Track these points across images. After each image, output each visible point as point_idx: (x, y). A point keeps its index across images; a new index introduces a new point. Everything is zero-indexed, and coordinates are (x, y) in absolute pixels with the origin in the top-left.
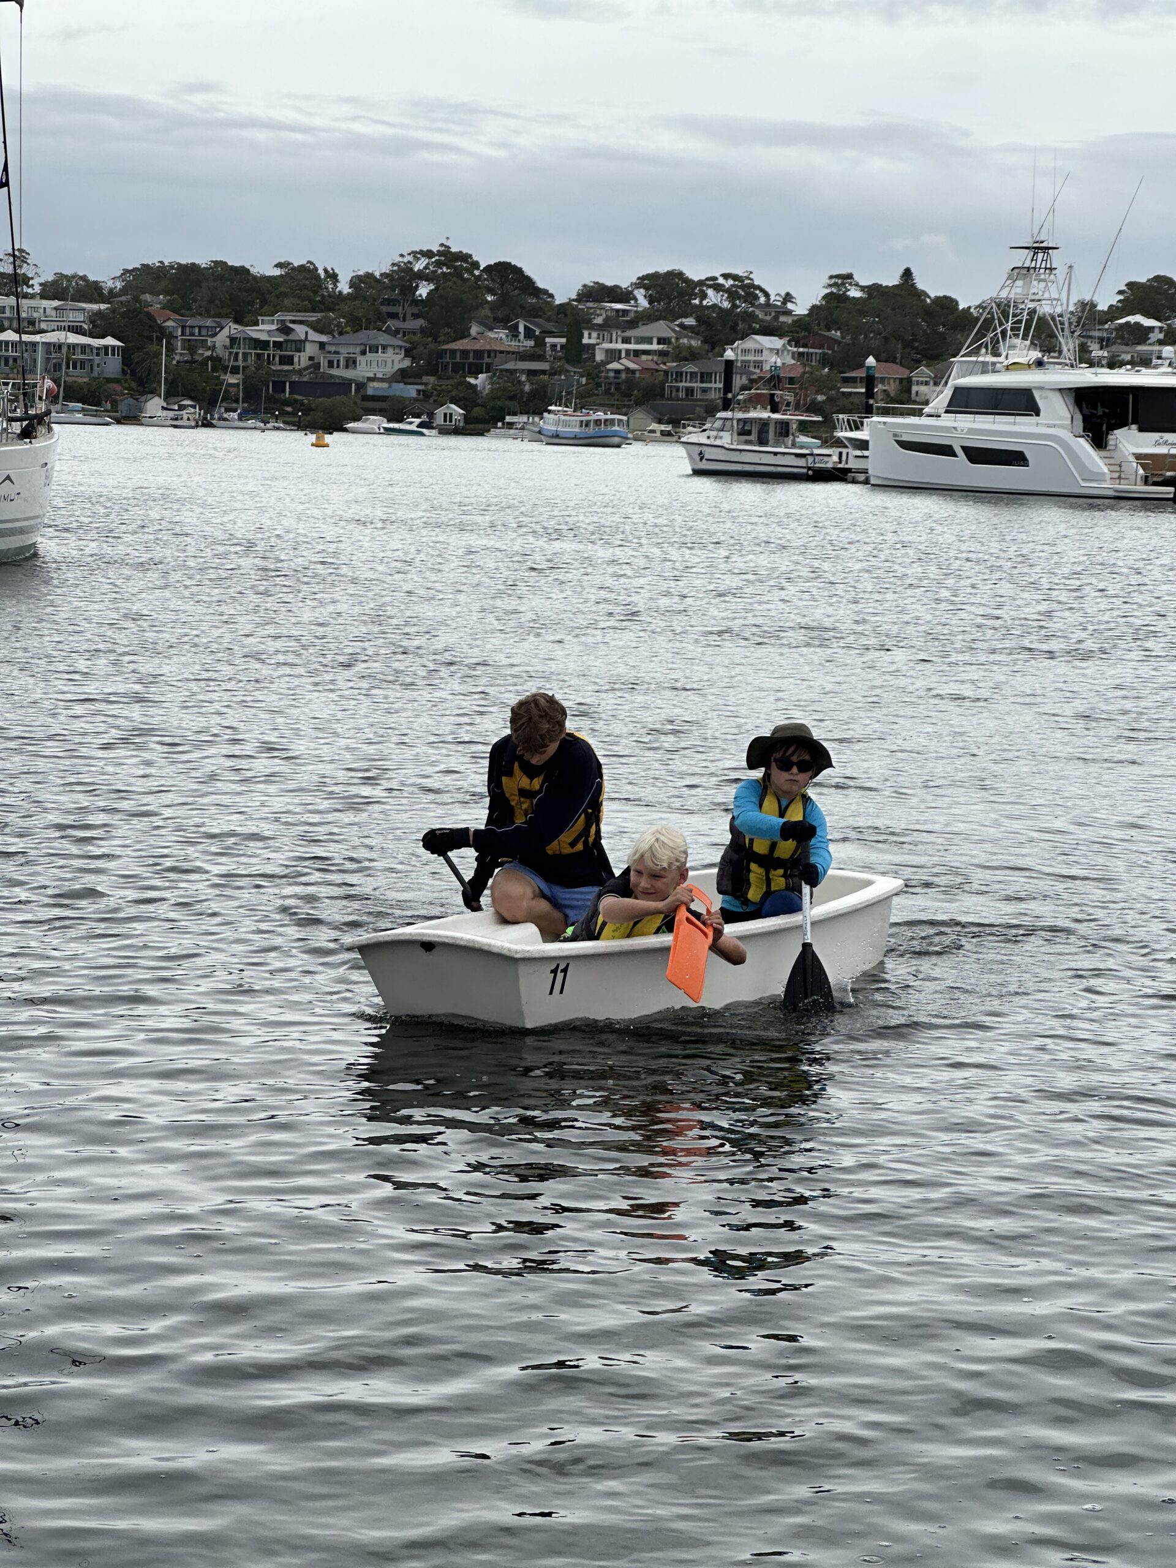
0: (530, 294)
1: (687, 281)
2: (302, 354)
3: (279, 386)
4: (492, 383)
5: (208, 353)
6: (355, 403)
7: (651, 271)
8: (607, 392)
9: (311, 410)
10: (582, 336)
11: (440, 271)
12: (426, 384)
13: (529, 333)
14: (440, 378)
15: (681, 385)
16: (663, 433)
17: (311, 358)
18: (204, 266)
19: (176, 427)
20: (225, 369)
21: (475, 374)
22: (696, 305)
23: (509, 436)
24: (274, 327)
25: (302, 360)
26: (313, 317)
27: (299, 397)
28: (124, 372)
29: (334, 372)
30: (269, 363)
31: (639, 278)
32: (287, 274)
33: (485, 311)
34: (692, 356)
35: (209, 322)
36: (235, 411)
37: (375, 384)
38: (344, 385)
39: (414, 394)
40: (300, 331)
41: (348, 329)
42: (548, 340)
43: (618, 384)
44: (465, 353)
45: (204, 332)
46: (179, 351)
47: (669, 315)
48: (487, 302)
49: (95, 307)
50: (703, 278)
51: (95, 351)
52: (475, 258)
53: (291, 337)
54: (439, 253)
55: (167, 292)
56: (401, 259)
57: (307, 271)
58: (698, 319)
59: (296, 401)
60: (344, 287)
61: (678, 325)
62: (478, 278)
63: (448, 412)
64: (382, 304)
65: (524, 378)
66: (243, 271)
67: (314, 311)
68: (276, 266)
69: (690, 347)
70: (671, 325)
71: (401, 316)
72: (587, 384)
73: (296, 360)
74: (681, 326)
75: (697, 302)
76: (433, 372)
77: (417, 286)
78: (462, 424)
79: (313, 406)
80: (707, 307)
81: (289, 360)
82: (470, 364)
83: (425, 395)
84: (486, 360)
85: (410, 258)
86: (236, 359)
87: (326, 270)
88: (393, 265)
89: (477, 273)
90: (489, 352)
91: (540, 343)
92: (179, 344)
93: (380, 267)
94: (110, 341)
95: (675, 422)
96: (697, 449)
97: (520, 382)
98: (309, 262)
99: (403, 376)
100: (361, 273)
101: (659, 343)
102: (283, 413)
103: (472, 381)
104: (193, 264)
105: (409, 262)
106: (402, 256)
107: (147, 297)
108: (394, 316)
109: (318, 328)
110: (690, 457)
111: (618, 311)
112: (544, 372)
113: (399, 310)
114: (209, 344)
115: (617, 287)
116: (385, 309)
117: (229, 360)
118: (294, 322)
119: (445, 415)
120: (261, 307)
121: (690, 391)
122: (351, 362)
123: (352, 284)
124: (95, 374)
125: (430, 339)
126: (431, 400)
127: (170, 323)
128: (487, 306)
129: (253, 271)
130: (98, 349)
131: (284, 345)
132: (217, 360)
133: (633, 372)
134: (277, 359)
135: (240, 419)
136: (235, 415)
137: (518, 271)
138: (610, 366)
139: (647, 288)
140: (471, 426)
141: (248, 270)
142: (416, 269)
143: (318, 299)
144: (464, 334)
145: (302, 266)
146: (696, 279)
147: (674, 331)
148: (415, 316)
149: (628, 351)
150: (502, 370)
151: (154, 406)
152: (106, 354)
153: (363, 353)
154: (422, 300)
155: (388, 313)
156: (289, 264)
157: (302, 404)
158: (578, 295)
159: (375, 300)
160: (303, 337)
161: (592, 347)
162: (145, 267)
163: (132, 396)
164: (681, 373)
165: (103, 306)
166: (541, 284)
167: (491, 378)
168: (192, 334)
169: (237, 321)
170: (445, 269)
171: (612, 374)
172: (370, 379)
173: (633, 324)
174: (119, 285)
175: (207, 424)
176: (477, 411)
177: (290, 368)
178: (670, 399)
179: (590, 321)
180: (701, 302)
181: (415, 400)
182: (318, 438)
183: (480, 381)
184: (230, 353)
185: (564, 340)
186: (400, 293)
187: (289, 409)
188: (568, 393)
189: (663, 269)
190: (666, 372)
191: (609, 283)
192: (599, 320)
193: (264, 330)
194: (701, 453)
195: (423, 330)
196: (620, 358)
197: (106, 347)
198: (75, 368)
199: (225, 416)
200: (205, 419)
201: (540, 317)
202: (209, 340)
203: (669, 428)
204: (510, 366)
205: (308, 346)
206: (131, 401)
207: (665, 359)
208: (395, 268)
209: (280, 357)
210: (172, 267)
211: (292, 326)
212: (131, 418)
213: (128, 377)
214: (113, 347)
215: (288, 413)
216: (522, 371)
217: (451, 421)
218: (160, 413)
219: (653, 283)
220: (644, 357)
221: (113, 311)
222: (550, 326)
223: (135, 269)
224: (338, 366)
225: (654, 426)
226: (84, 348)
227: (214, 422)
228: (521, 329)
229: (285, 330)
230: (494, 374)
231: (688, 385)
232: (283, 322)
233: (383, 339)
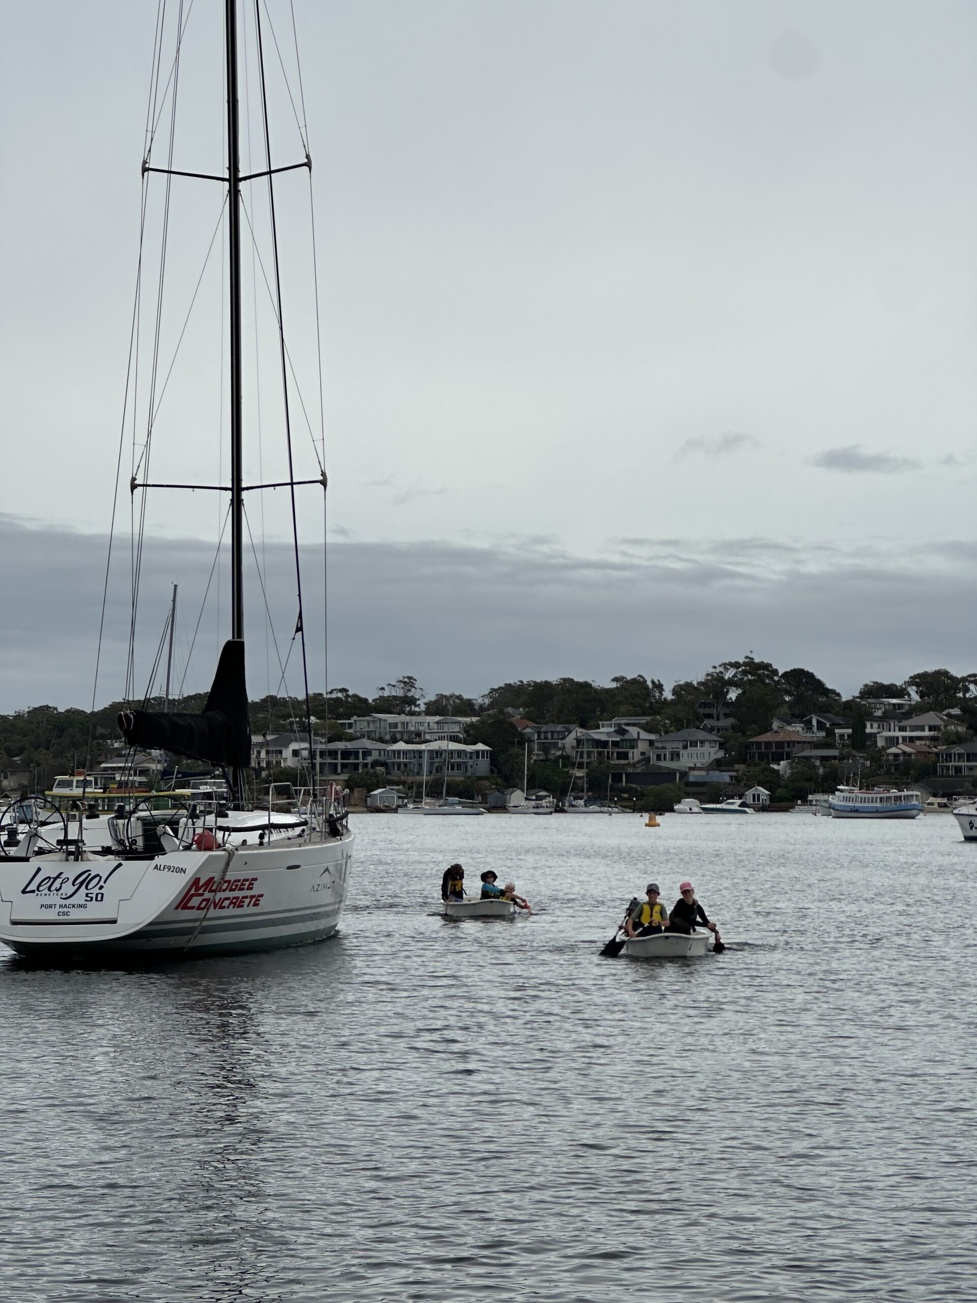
0: (821, 694)
1: (952, 678)
2: (635, 750)
3: (617, 778)
4: (791, 768)
5: (560, 753)
6: (679, 789)
7: (921, 671)
8: (888, 772)
9: (644, 795)
10: (865, 727)
11: (746, 678)
12: (737, 771)
13: (821, 726)
14: (748, 765)
15: (950, 764)
16: (940, 805)
17: (643, 754)
18: (555, 683)
19: (536, 813)
20: (573, 765)
21: (777, 760)
22: (960, 698)
23: (808, 812)
24: (612, 729)
25: (635, 755)
26: (644, 720)
27: (634, 786)
28: (492, 771)
29: (662, 764)
30: (608, 758)
31: (911, 678)
32: (622, 686)
33: (784, 710)
34: (958, 740)
35: (559, 728)
36: (581, 798)
37: (696, 773)
38: (671, 773)
39: (728, 780)
40: (633, 731)
41: (672, 728)
42: (836, 731)
43: (896, 765)
44: (768, 744)
45: (555, 736)
46: (536, 752)
47: (938, 707)
48: (785, 701)
49: (467, 720)
50: (965, 675)
51: (468, 755)
52: (774, 667)
53: (626, 737)
54: (745, 664)
55: (525, 705)
56: (714, 670)
57: (639, 683)
58: (962, 709)
59: (631, 788)
60: (668, 695)
61: (946, 715)
62: (778, 682)
63: (756, 793)
64: (700, 707)
65: (818, 763)
66: (586, 686)
67: (644, 715)
68: (613, 680)
69: (957, 732)
70: (940, 715)
71: (715, 716)
72: (871, 766)
73: (630, 755)
74: (949, 715)
75: (961, 695)
76: (743, 761)
77: (728, 692)
78: (768, 803)
79: (645, 792)
80: (970, 699)
81: (625, 756)
82: (773, 754)
83: (737, 780)
84: (787, 749)
85: (721, 669)
86: (582, 757)
87: (653, 682)
88: (708, 675)
89: (776, 678)
90: (789, 743)
91: (830, 733)
92: (536, 746)
93: (696, 676)
94: (480, 747)
95: (949, 796)
96: (968, 819)
97: (814, 766)
98: (640, 676)
99: (718, 765)
100: (682, 683)
101: (930, 730)
102: (621, 799)
103: (775, 767)
104: (546, 682)
105: (721, 672)
106: (714, 667)
107: (510, 710)
108: (709, 716)
109: (648, 728)
110: (962, 826)
111: (894, 705)
112: (834, 758)
113: (714, 711)
114: (560, 745)
115: (893, 685)
116: (702, 711)
117: (576, 758)
118: (628, 725)
119: (754, 796)
120: (602, 713)
121: (958, 770)
122: (675, 755)
123: (675, 692)
124: (469, 774)
125: (739, 734)
126: (742, 784)
127: (528, 730)
128: (785, 705)
129: (594, 685)
130: (471, 753)
131: (621, 744)
132: (566, 759)
133: (910, 755)
134: (615, 755)
135: (585, 806)
136: (582, 802)
137: (810, 676)
138: (889, 751)
139: (917, 685)
140: (776, 804)
141: (590, 685)
142: (726, 678)
143: (647, 705)
144: (767, 729)
145: (634, 679)
146: (959, 676)
147: (942, 719)
148: (727, 716)
149: (904, 738)
150: (799, 757)
151: (517, 797)
152: (478, 757)
153: (685, 747)
154: (732, 702)
155: (704, 714)
156: (623, 678)
157: (636, 791)
158: (861, 693)
159: (693, 704)
160: (635, 736)
161: (874, 736)
162: (508, 686)
163: (498, 790)
164: (951, 755)
165: (474, 719)
166: (829, 686)
167: (791, 764)
168: (546, 738)
169: (583, 726)
170: (750, 677)
171: (891, 758)
172: (691, 769)
173: (908, 715)
174: (487, 701)
175: (559, 810)
176: (780, 792)
177: (626, 762)
178: (942, 776)
179: (871, 714)
180: (964, 695)
181: (729, 784)
182: (650, 819)
183: (782, 766)
184: (577, 752)
185: (850, 731)
186: (714, 698)
187: (626, 795)
188: (855, 774)
189: (931, 669)
190: (937, 754)
191: (886, 682)
192: (879, 713)
193: (604, 732)
194: (971, 823)
195: (733, 727)
196: (898, 743)
197: (477, 752)
198: (453, 769)
199: (574, 803)
200: (557, 806)
201: (830, 712)
202: (560, 742)
203: (945, 801)
204: (806, 753)
205: (640, 744)
206: (497, 793)
207: (936, 743)
208: (709, 678)
209: (618, 753)
210: (529, 685)
211: (626, 728)
212: (500, 808)
213: (495, 775)
214: (483, 752)
215: (625, 799)
216: (817, 757)
217: (759, 800)
218: (524, 803)
219: (923, 681)
220: (918, 743)
221: (482, 722)
222: (839, 720)
223: (500, 688)
224: (665, 759)
225: (931, 800)
226: (459, 753)
227: (566, 808)
228: (814, 723)
229: (621, 731)
230: (793, 761)
231: (957, 764)
232: (619, 725)
233: (701, 735)
